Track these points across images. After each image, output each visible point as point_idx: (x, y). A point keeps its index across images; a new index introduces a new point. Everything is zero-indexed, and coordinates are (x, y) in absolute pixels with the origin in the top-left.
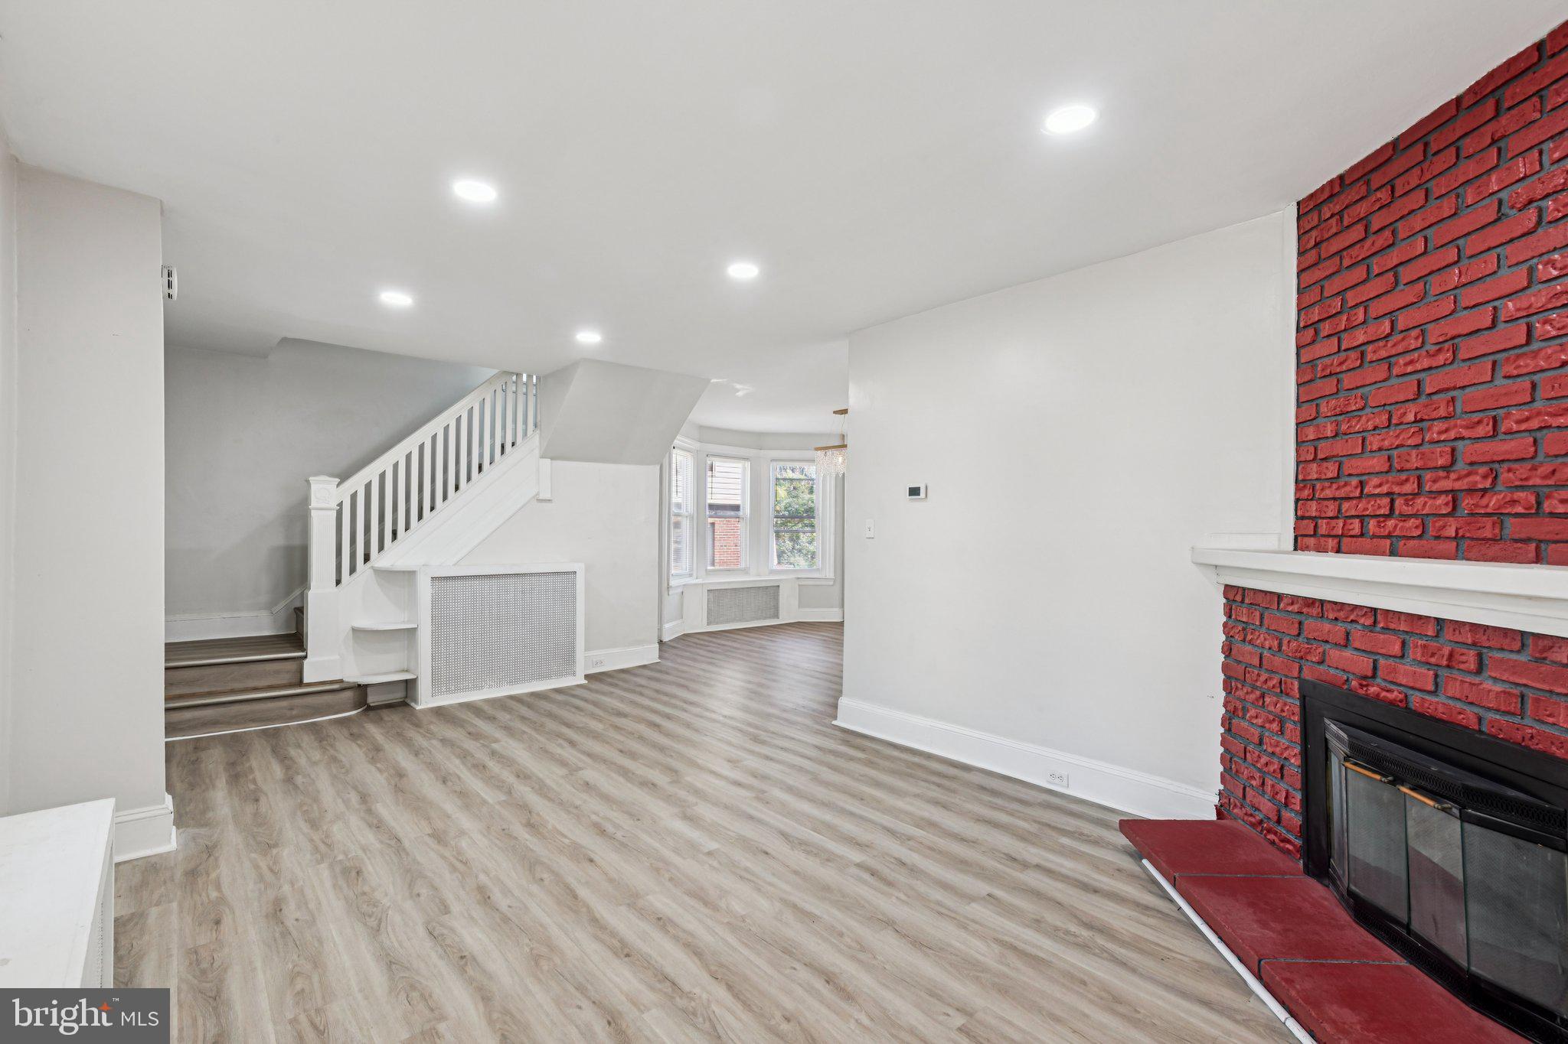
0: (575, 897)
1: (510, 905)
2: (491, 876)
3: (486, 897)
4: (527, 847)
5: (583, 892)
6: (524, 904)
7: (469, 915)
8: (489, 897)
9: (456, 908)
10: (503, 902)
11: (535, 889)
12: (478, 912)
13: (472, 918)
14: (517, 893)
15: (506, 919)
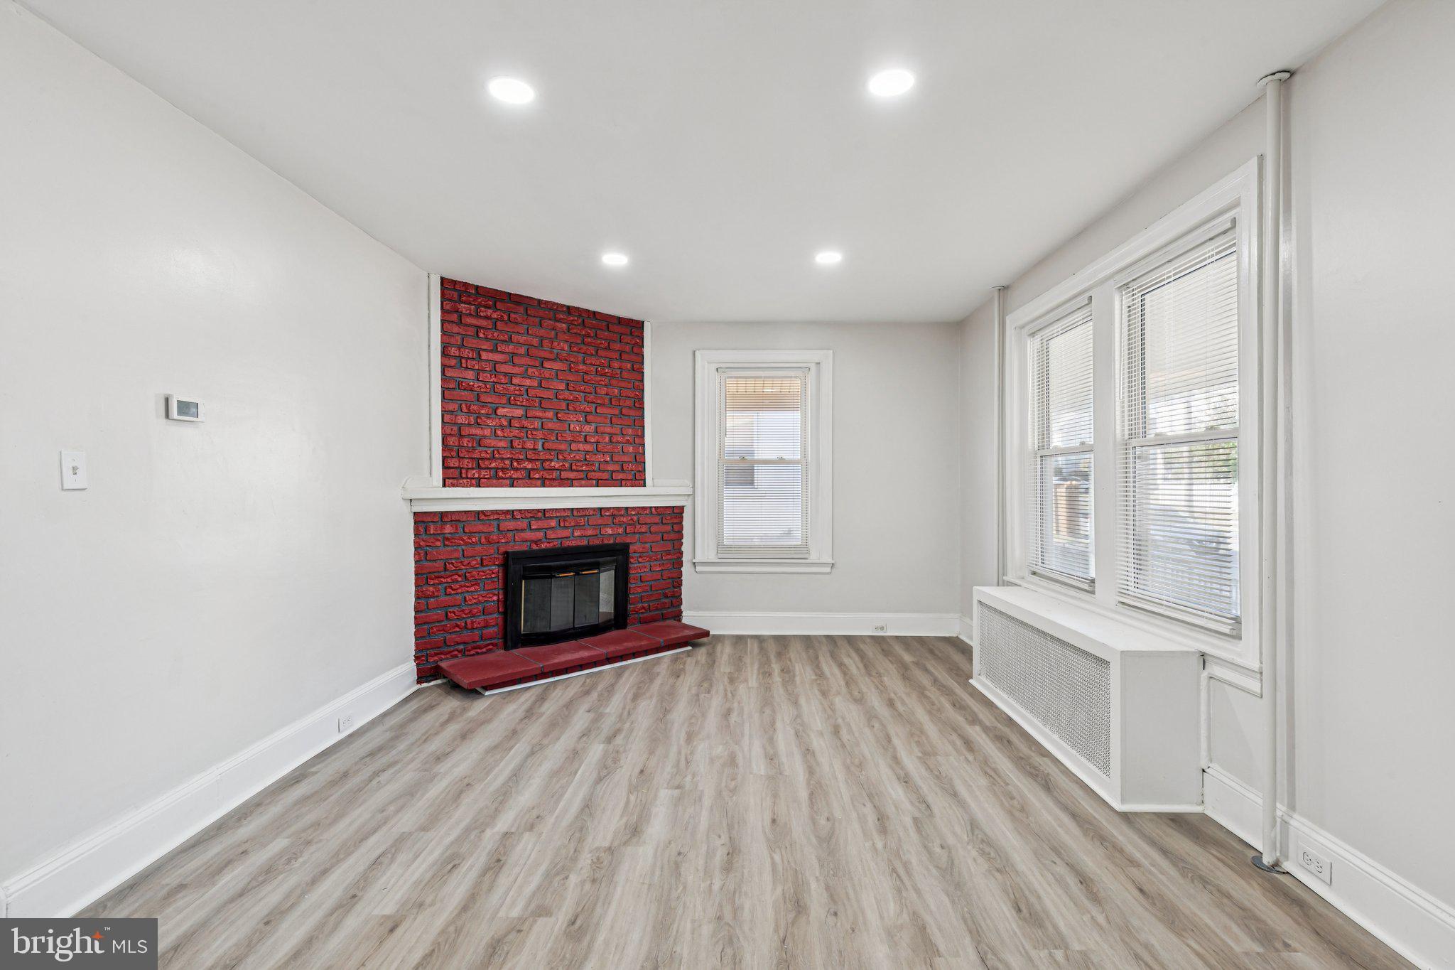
0: (811, 794)
1: (863, 807)
2: (871, 842)
3: (881, 821)
4: (822, 866)
5: (803, 794)
6: (853, 803)
7: (898, 810)
8: (879, 820)
9: (908, 821)
10: (868, 811)
11: (838, 814)
12: (890, 810)
13: (896, 807)
14: (854, 815)
15: (870, 796)
